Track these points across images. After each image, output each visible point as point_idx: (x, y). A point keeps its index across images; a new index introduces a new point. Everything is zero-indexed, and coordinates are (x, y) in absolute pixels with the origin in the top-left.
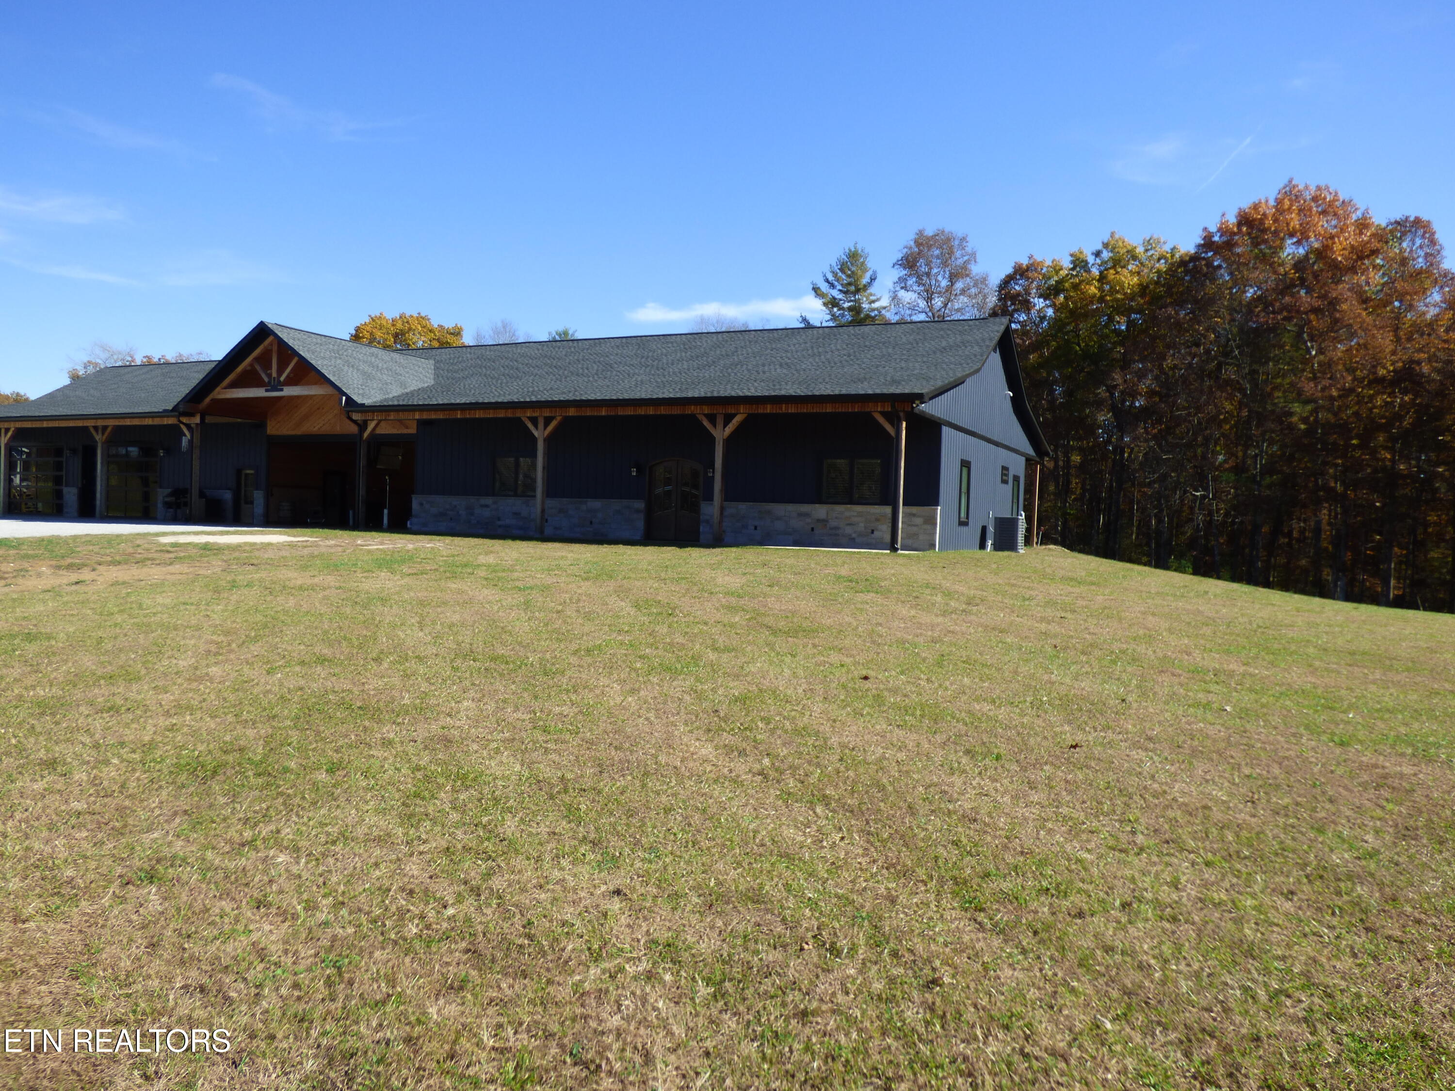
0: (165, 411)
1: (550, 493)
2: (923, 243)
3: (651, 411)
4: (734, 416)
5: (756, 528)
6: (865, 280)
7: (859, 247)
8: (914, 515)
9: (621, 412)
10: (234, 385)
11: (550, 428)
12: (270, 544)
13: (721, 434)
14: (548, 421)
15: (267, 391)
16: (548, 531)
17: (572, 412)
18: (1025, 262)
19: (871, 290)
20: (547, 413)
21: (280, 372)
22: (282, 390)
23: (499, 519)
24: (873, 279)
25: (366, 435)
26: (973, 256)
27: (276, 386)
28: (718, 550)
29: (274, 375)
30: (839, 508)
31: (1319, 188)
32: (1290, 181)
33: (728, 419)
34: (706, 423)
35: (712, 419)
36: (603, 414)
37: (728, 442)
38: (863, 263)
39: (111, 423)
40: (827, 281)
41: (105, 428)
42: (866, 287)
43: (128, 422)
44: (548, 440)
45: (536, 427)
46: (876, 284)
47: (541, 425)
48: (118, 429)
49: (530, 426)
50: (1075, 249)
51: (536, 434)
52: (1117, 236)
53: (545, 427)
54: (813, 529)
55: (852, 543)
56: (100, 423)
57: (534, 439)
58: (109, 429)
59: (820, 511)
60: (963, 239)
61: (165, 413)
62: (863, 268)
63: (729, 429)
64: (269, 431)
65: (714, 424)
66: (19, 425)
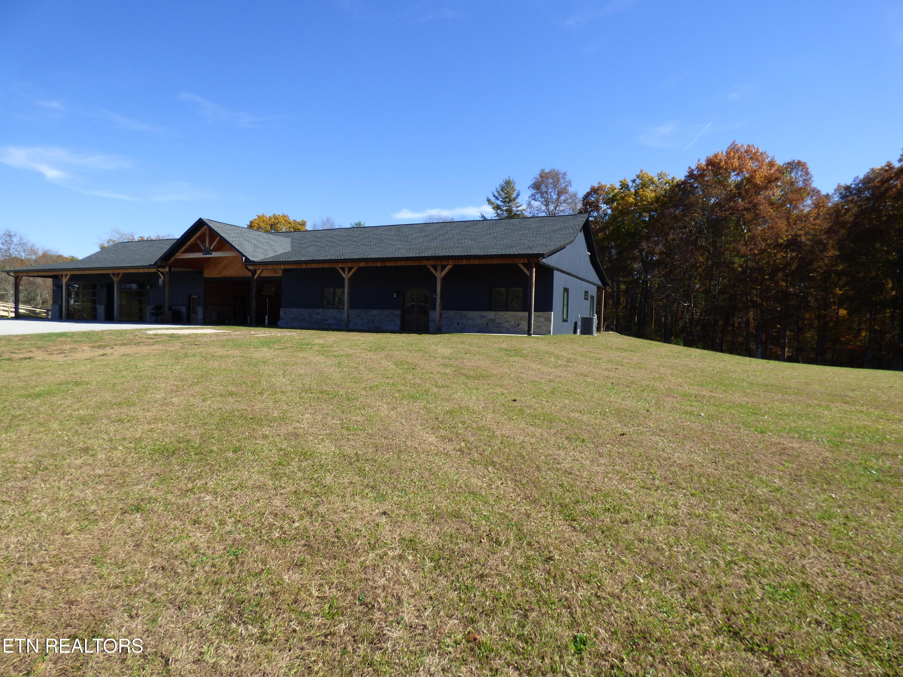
1: (352, 306)
2: (544, 176)
3: (403, 264)
4: (446, 266)
5: (458, 324)
6: (514, 196)
7: (511, 178)
8: (539, 316)
9: (388, 264)
10: (186, 251)
11: (351, 273)
12: (206, 334)
13: (440, 275)
14: (350, 269)
15: (203, 254)
16: (351, 326)
17: (362, 264)
18: (596, 185)
19: (517, 201)
20: (350, 265)
21: (210, 244)
22: (211, 254)
24: (518, 195)
25: (255, 277)
26: (570, 182)
27: (209, 252)
28: (439, 335)
29: (207, 246)
30: (502, 313)
31: (749, 146)
32: (734, 142)
33: (443, 267)
34: (432, 270)
35: (435, 267)
36: (379, 265)
37: (443, 279)
38: (513, 187)
39: (122, 271)
40: (494, 196)
41: (118, 274)
42: (514, 199)
43: (131, 271)
44: (350, 279)
45: (344, 273)
46: (520, 197)
47: (347, 271)
48: (125, 274)
49: (341, 272)
50: (622, 179)
51: (344, 276)
52: (644, 172)
53: (349, 272)
54: (487, 324)
55: (508, 331)
56: (116, 271)
57: (343, 279)
58: (121, 275)
59: (491, 315)
60: (565, 174)
61: (150, 266)
62: (513, 189)
63: (443, 273)
64: (205, 276)
65: (436, 270)
66: (73, 273)
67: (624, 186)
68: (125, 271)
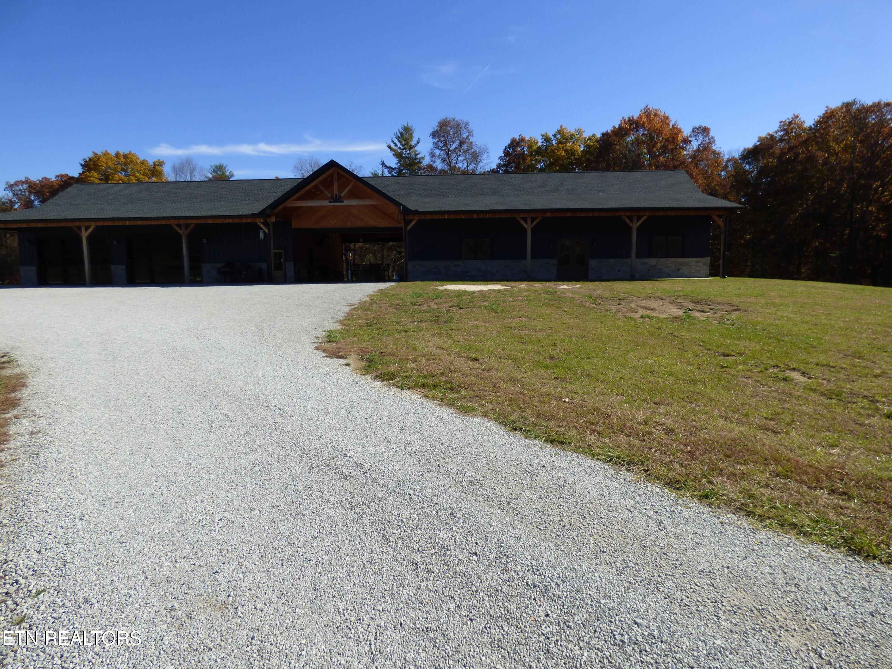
0: (253, 214)
2: (444, 125)
3: (596, 214)
4: (642, 217)
5: (619, 271)
6: (413, 143)
7: (409, 125)
8: (699, 262)
9: (578, 215)
10: (302, 198)
11: (534, 223)
13: (635, 225)
14: (533, 219)
15: (330, 202)
17: (549, 215)
18: (518, 137)
19: (416, 148)
20: (533, 215)
21: (340, 190)
22: (343, 202)
23: (467, 272)
24: (418, 143)
25: (408, 228)
26: (470, 133)
27: (337, 199)
28: (632, 282)
29: (336, 192)
30: (662, 260)
32: (647, 106)
33: (639, 218)
34: (627, 220)
36: (567, 215)
37: (638, 229)
38: (411, 134)
39: (194, 222)
40: (393, 142)
41: (187, 226)
42: (414, 147)
44: (533, 230)
45: (526, 223)
46: (419, 145)
47: (529, 221)
48: (198, 225)
49: (522, 222)
50: (543, 133)
51: (526, 226)
52: (563, 127)
53: (532, 223)
54: (649, 270)
55: (669, 276)
56: (182, 222)
57: (525, 230)
58: (192, 226)
59: (653, 261)
60: (467, 124)
62: (411, 137)
63: (639, 224)
64: (294, 226)
65: (631, 220)
66: (98, 224)
67: (547, 139)
68: (199, 222)
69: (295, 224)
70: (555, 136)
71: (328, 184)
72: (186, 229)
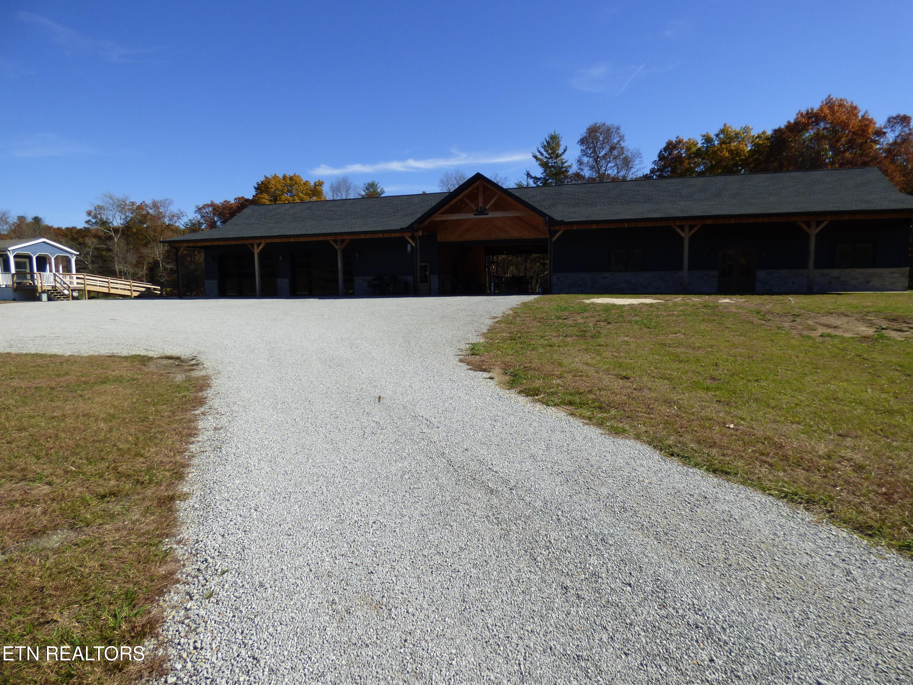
0: (402, 229)
2: (593, 131)
3: (766, 220)
4: (822, 222)
5: (793, 283)
6: (560, 152)
7: (556, 133)
9: (744, 221)
10: (447, 212)
11: (693, 231)
13: (814, 232)
14: (691, 228)
15: (475, 215)
17: (709, 222)
18: (674, 140)
19: (563, 157)
20: (691, 223)
21: (485, 203)
22: (487, 214)
23: (615, 285)
24: (565, 151)
25: (554, 239)
26: (622, 138)
27: (482, 212)
29: (481, 204)
30: (849, 270)
31: (841, 100)
32: (829, 96)
33: (818, 224)
34: (804, 226)
35: (808, 224)
36: (732, 222)
37: (818, 235)
38: (558, 142)
39: (348, 237)
40: (539, 152)
41: (342, 241)
42: (561, 155)
44: (691, 239)
45: (683, 231)
46: (566, 153)
47: (687, 229)
49: (679, 231)
50: (704, 133)
51: (683, 235)
52: (727, 126)
53: (690, 231)
54: (830, 282)
55: (855, 289)
56: (339, 238)
57: (682, 239)
58: (346, 242)
59: (835, 272)
60: (618, 128)
61: (402, 230)
62: (558, 145)
63: (818, 230)
64: (439, 239)
65: (809, 226)
67: (708, 140)
68: (353, 237)
69: (441, 238)
70: (717, 135)
71: (473, 197)
72: (341, 245)
